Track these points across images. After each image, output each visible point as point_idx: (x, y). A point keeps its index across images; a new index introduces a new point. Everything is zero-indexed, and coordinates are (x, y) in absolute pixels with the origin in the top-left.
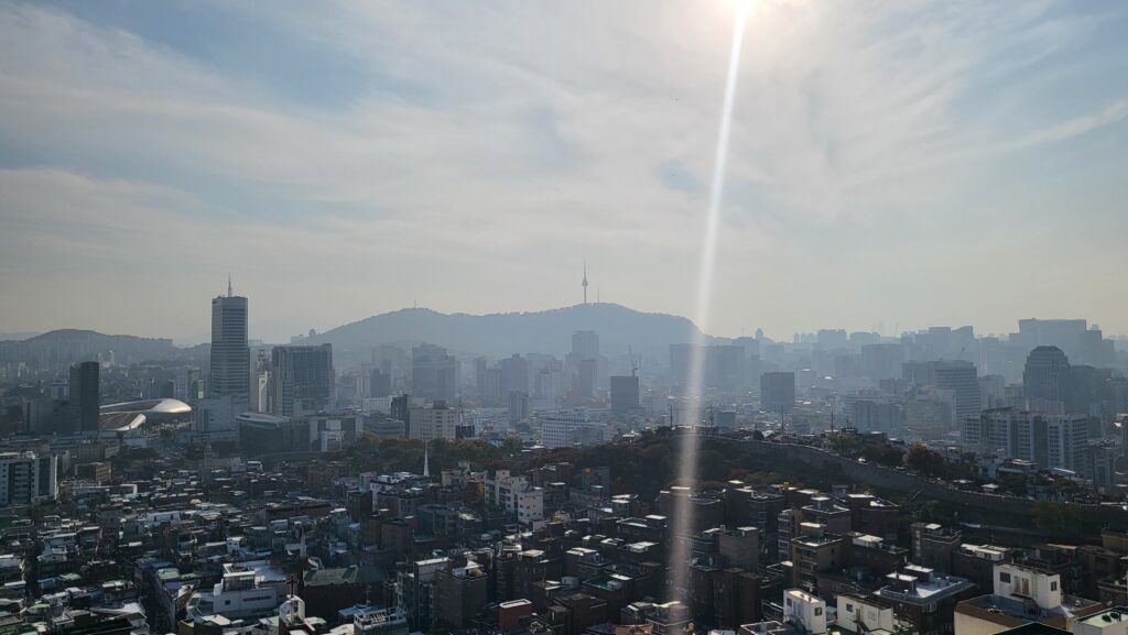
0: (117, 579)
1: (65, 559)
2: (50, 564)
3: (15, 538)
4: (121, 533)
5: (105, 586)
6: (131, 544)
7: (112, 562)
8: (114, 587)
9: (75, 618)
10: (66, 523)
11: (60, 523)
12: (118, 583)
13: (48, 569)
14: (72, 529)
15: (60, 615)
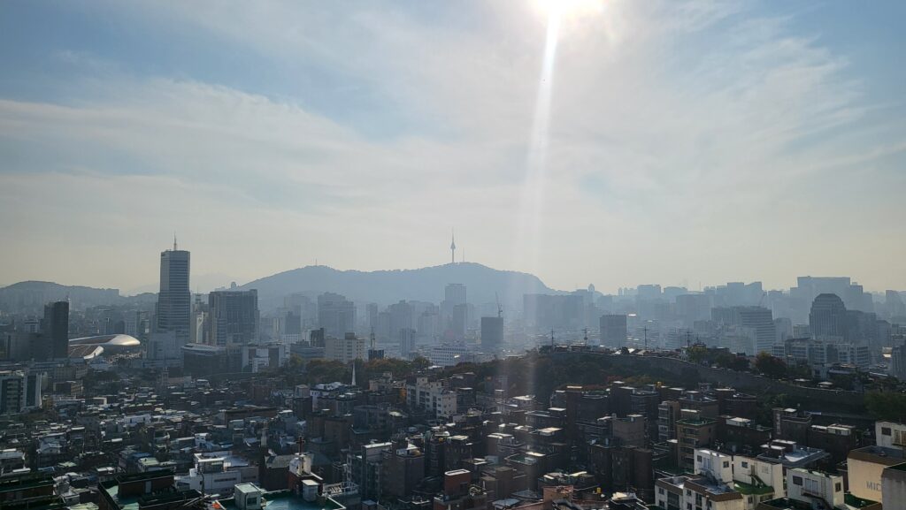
0: (109, 466)
1: (59, 451)
2: (48, 456)
3: (13, 437)
4: (103, 433)
5: (99, 470)
6: (113, 440)
7: (101, 453)
8: (107, 471)
9: (80, 494)
10: (54, 426)
11: (49, 426)
12: (110, 469)
13: (46, 459)
14: (60, 430)
15: (67, 491)
